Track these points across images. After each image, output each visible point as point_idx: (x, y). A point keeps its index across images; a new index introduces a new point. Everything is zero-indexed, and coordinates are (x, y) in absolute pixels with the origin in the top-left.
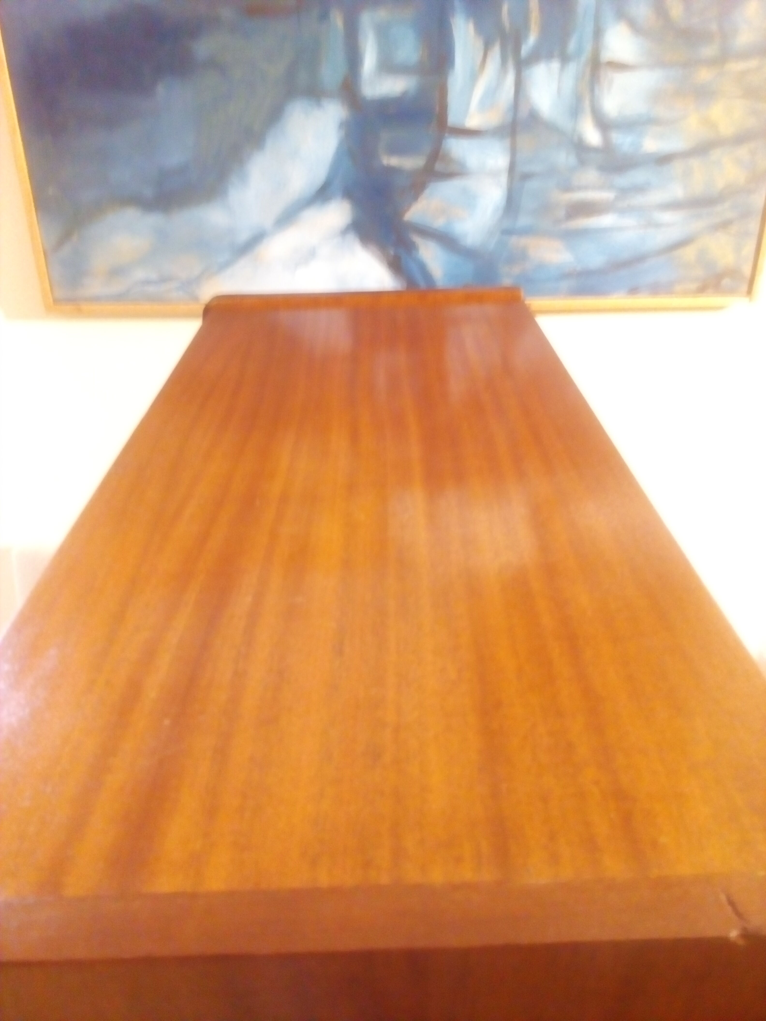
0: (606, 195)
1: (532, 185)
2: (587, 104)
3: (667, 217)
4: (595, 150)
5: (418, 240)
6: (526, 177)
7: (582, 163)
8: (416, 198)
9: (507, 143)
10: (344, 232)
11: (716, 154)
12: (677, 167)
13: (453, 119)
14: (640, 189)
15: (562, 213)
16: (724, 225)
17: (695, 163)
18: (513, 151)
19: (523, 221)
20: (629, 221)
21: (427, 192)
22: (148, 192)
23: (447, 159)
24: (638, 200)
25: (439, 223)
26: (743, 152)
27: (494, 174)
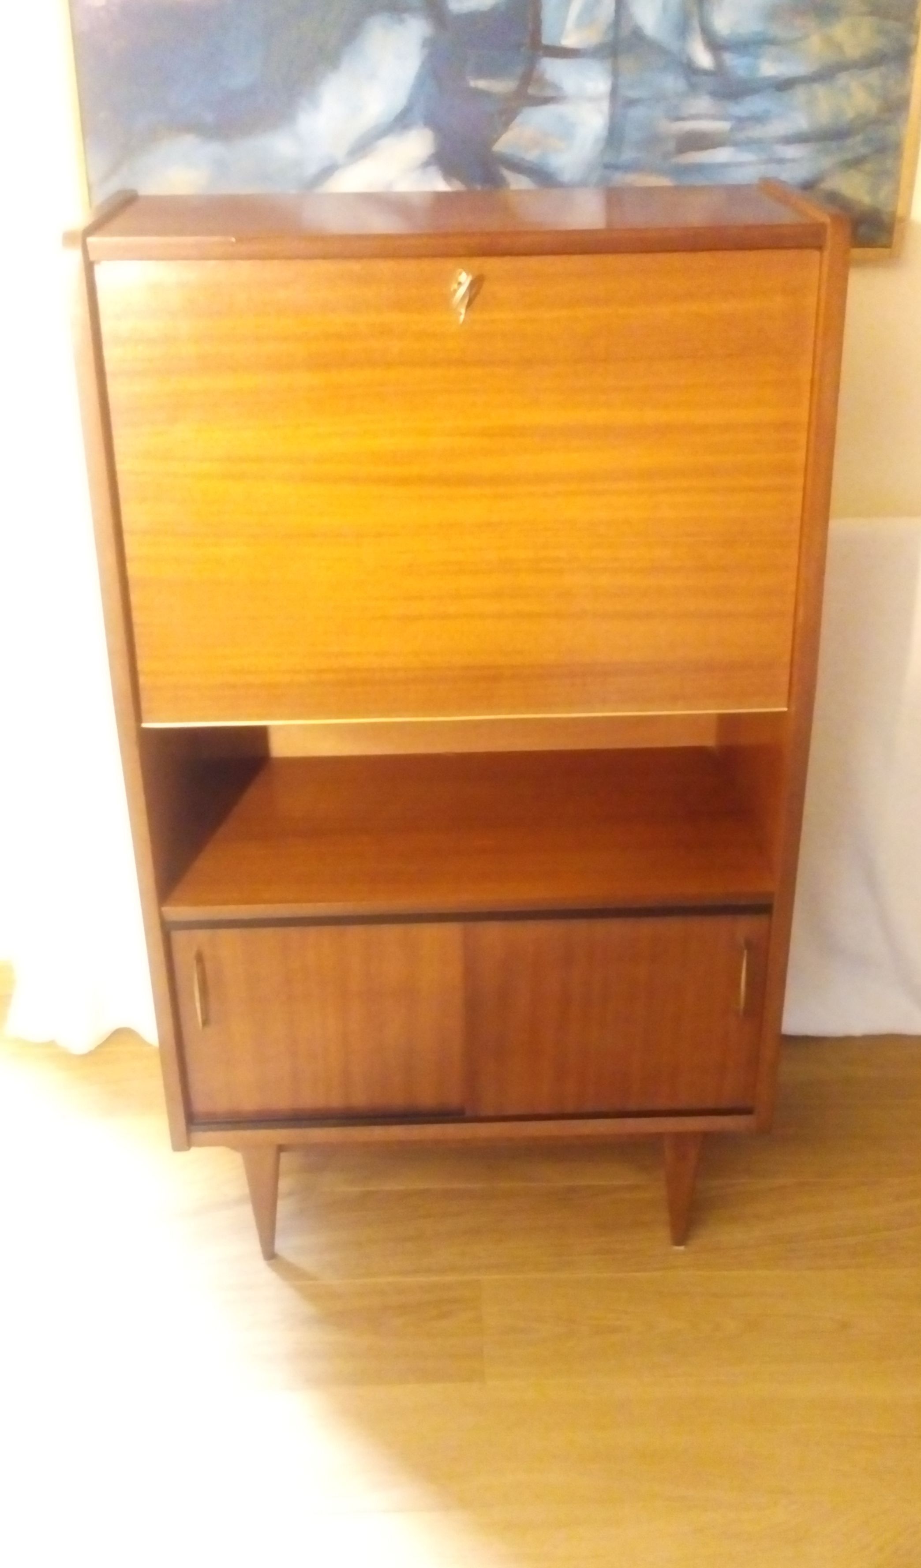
0: (722, 126)
1: (637, 113)
2: (695, 23)
3: (791, 152)
4: (706, 73)
5: (507, 174)
6: (632, 103)
7: (693, 88)
8: (506, 125)
9: (608, 64)
10: (426, 164)
11: (843, 79)
12: (800, 94)
13: (547, 39)
14: (759, 119)
15: (671, 146)
16: (855, 163)
17: (820, 90)
18: (615, 74)
19: (628, 155)
20: (746, 156)
21: (519, 119)
22: (209, 118)
23: (542, 82)
24: (756, 132)
25: (532, 156)
26: (874, 77)
27: (592, 99)
